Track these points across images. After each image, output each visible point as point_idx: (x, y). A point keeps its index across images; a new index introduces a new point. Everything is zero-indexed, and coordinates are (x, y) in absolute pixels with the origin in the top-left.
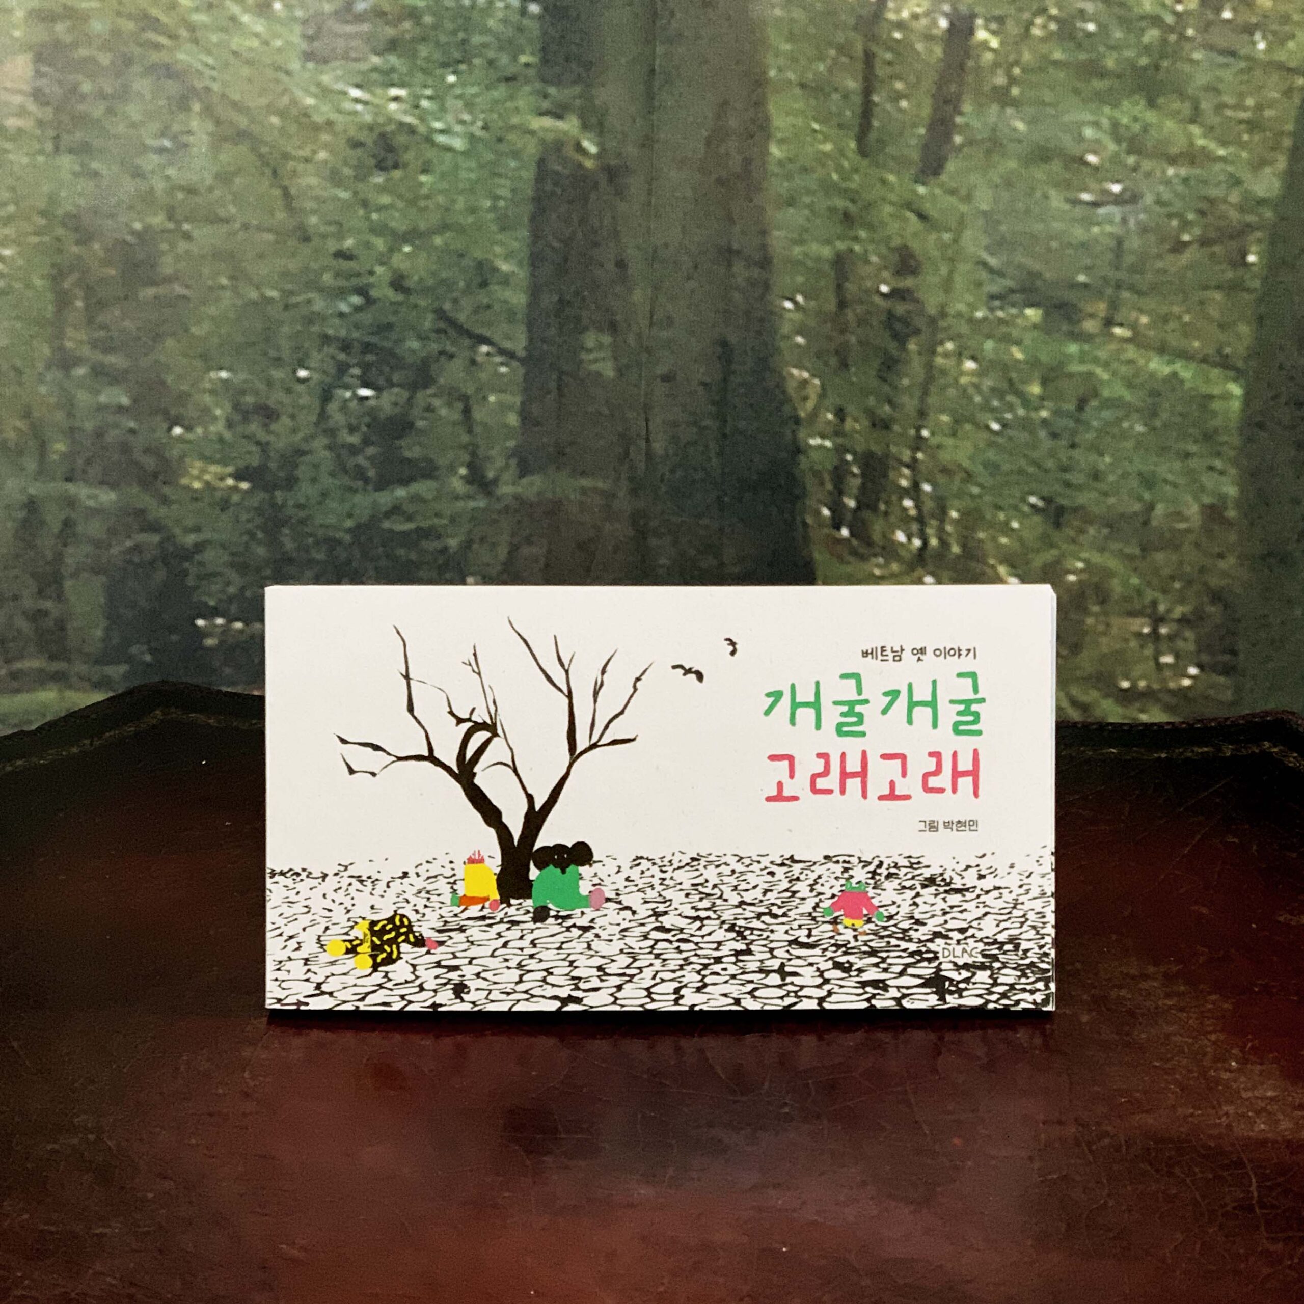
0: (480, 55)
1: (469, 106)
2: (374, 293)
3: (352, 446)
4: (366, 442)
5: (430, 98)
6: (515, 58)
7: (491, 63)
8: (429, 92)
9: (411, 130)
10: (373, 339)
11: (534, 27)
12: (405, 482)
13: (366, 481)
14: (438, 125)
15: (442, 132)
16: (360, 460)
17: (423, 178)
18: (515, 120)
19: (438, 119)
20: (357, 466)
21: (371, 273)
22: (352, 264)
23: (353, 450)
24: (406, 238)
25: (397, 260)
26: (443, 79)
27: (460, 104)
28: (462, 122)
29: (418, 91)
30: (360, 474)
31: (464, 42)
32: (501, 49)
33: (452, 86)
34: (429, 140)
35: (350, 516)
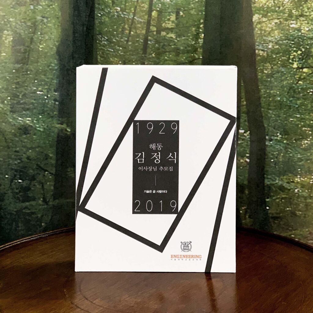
0: (46, 112)
1: (44, 122)
2: (23, 160)
3: (17, 192)
4: (20, 192)
5: (36, 120)
6: (53, 113)
7: (48, 114)
8: (36, 119)
9: (31, 126)
10: (23, 169)
11: (57, 107)
12: (28, 201)
13: (20, 200)
14: (38, 126)
15: (38, 127)
16: (18, 196)
17: (34, 136)
18: (53, 125)
19: (38, 125)
20: (18, 197)
21: (22, 155)
22: (19, 154)
23: (17, 193)
24: (30, 149)
25: (28, 153)
26: (39, 117)
27: (42, 122)
28: (42, 125)
29: (33, 119)
30: (18, 198)
31: (43, 110)
32: (50, 111)
33: (41, 118)
34: (36, 129)
35: (16, 208)
